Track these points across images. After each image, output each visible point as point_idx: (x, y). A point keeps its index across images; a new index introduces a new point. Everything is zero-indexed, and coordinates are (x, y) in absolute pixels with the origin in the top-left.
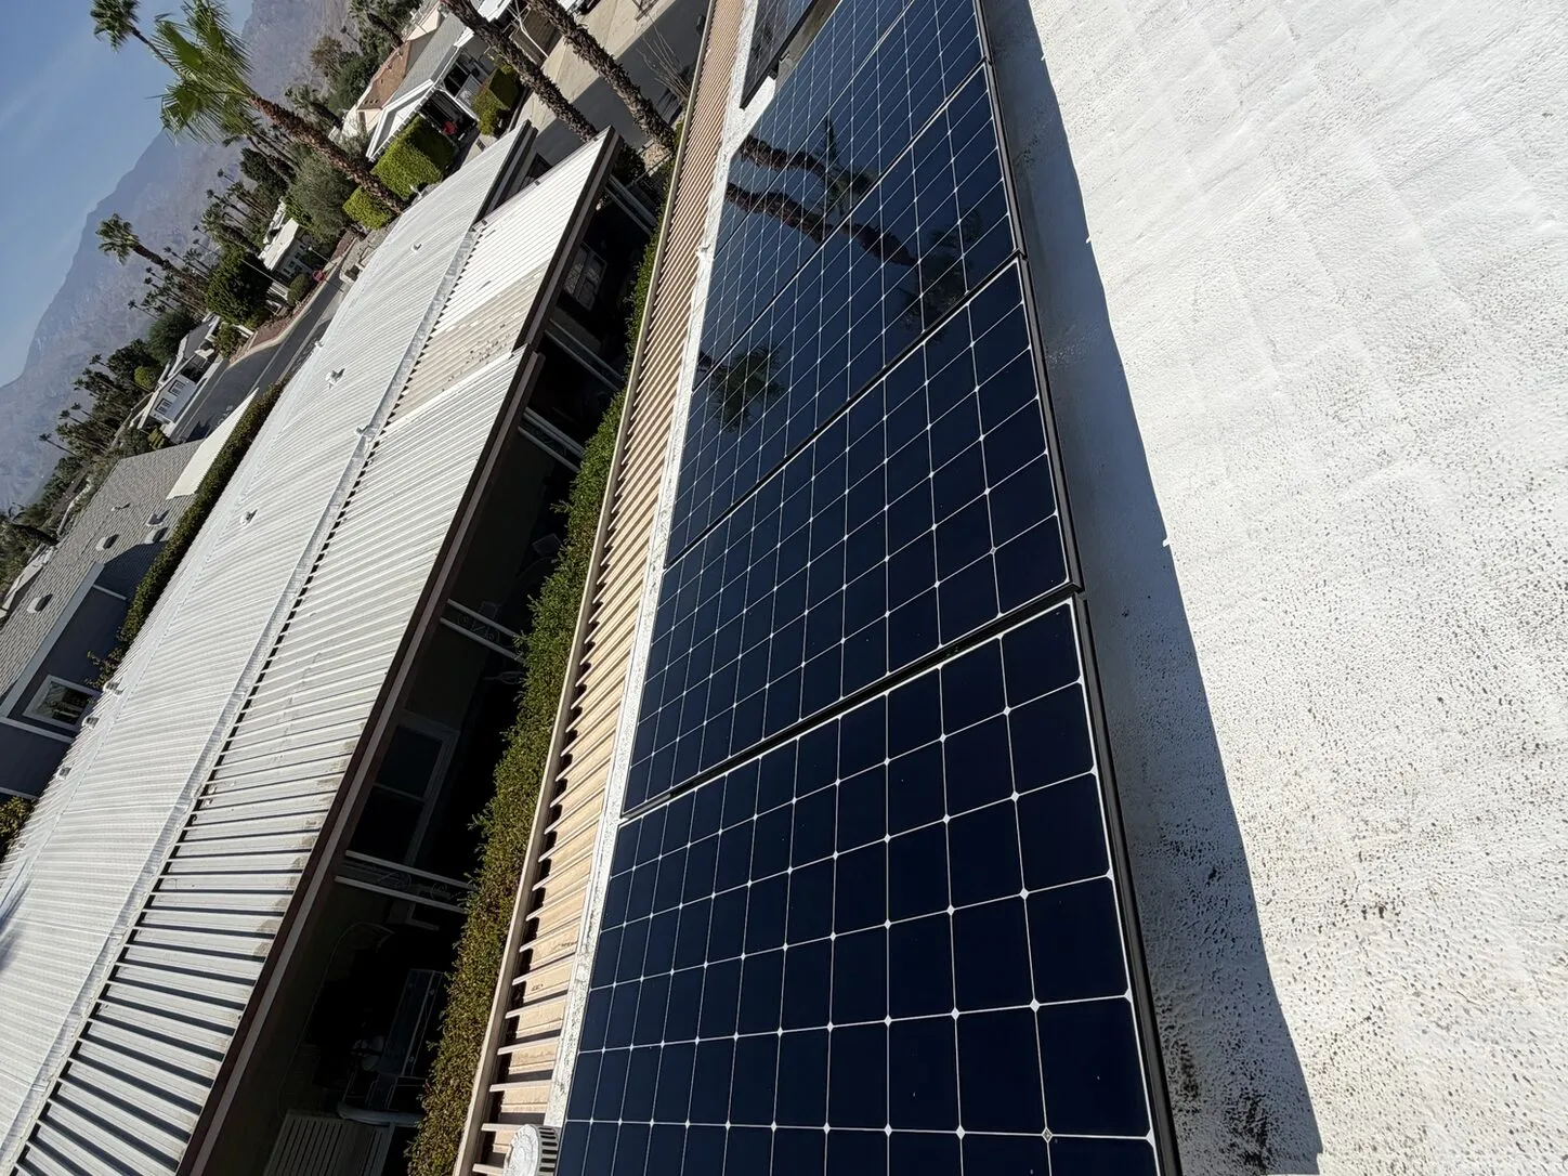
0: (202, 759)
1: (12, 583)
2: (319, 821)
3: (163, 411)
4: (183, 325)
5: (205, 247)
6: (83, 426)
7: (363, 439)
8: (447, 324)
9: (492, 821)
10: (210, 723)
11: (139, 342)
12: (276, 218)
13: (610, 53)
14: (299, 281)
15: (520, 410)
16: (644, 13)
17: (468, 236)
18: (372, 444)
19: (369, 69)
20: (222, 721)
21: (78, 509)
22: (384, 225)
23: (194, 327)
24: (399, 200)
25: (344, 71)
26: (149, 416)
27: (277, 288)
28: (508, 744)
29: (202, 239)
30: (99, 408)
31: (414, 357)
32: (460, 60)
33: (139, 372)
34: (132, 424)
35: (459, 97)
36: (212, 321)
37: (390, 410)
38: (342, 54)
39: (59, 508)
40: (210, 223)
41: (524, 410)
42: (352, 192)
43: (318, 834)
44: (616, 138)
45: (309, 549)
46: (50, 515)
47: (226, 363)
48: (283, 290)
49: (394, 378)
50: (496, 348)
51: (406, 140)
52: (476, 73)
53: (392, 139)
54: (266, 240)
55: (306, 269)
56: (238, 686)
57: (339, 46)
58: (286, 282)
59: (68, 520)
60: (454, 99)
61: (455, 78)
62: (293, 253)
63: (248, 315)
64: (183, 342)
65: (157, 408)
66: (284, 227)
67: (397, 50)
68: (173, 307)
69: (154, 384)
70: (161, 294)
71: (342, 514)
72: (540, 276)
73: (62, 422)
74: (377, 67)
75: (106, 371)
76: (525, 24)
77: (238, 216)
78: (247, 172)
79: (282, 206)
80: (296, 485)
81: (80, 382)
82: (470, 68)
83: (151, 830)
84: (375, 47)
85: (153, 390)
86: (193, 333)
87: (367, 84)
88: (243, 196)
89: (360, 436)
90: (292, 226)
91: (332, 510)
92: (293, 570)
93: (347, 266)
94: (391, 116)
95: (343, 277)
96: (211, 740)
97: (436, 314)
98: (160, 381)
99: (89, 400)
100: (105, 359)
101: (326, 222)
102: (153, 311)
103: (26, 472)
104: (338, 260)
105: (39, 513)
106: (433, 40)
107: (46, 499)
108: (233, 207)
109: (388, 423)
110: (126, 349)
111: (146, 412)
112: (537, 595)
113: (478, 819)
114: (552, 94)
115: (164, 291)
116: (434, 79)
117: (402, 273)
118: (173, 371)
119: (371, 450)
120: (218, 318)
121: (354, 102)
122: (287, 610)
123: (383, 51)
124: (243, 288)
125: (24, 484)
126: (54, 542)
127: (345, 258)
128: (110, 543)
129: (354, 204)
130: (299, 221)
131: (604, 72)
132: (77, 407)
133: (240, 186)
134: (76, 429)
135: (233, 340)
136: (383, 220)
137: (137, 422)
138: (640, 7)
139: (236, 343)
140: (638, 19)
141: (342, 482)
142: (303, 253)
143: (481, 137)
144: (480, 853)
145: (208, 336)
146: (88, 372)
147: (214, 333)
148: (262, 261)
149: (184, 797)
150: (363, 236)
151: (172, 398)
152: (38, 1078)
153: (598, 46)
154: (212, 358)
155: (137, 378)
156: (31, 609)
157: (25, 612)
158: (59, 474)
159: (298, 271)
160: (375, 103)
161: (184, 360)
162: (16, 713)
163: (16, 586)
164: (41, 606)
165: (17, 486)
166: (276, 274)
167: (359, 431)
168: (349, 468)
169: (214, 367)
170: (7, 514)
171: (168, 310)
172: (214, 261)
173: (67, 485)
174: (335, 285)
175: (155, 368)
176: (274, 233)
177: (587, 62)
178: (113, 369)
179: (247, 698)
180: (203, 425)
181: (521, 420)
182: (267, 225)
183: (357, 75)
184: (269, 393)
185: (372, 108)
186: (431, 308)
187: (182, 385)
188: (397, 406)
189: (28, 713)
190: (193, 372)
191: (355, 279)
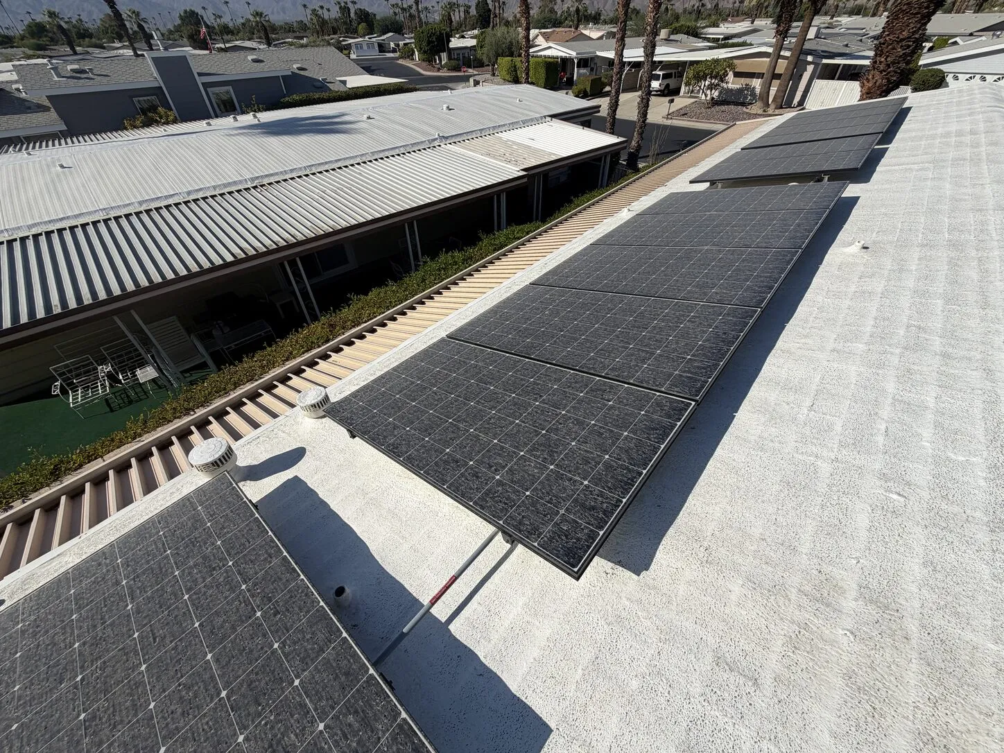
0: (272, 175)
1: (237, 40)
2: (300, 237)
3: (357, 48)
4: (398, 29)
5: (434, 12)
6: (323, 19)
7: (437, 139)
8: (505, 136)
9: (358, 303)
10: (287, 167)
11: (375, 15)
12: (469, 33)
13: (648, 117)
14: (454, 63)
15: (502, 191)
16: (667, 118)
17: (541, 118)
18: (438, 144)
19: (557, 23)
20: (292, 171)
21: (291, 44)
22: (505, 80)
23: (399, 34)
24: (527, 78)
25: (547, 15)
26: (350, 44)
27: (444, 56)
28: (387, 286)
29: (436, 8)
30: (336, 19)
31: (482, 133)
32: (592, 59)
33: (363, 25)
34: (341, 39)
35: (578, 70)
36: (409, 39)
37: (456, 140)
38: (553, 8)
39: (284, 35)
40: (446, 7)
41: (503, 192)
42: (507, 56)
43: (295, 241)
44: (625, 145)
45: (380, 151)
46: (277, 33)
47: (397, 59)
48: (445, 59)
49: (468, 132)
50: (515, 163)
51: (546, 62)
52: (592, 70)
53: (541, 56)
54: (457, 36)
55: (461, 63)
56: (309, 166)
57: (555, 4)
58: (450, 58)
59: (282, 43)
60: (576, 69)
61: (584, 63)
62: (463, 51)
63: (425, 52)
64: (391, 34)
65: (356, 44)
66: (469, 39)
67: (573, 29)
68: (401, 18)
69: (364, 36)
70: (401, 9)
71: (404, 154)
72: (554, 158)
73: (317, 9)
74: (559, 27)
75: (352, 12)
76: (626, 73)
77: (457, 17)
78: (477, 6)
79: (476, 32)
80: (397, 127)
81: (339, 3)
82: (592, 66)
83: (229, 177)
84: (566, 19)
85: (361, 37)
86: (397, 35)
87: (551, 28)
88: (467, 12)
89: (437, 136)
90: (473, 42)
91: (401, 149)
92: (368, 152)
93: (477, 78)
94: (550, 48)
95: (471, 80)
96: (281, 172)
97: (504, 129)
98: (367, 37)
99: (335, 13)
100: (357, 6)
101: (488, 55)
102: (391, 11)
103: (284, 10)
104: (475, 73)
105: (274, 29)
106: (590, 42)
107: (281, 27)
108: (459, 12)
109: (450, 144)
110: (368, 12)
111: (351, 41)
112: (447, 252)
113: (354, 296)
114: (614, 106)
115: (403, 9)
116: (577, 54)
117: (506, 103)
118: (376, 39)
119: (435, 145)
120: (414, 41)
121: (540, 29)
122: (352, 162)
123: (567, 25)
124: (434, 42)
125: (278, 12)
126: (269, 44)
127: (480, 74)
128: (299, 69)
129: (504, 61)
130: (477, 44)
131: (639, 120)
132: (329, 10)
133: (470, 7)
134: (320, 17)
135: (409, 55)
136: (507, 79)
137: (344, 41)
138: (668, 114)
139: (409, 57)
140: (663, 118)
141: (415, 144)
142: (466, 55)
143: (570, 92)
144: (343, 307)
145: (401, 43)
146: (346, 3)
147: (405, 44)
148: (450, 41)
149: (252, 180)
150: (494, 75)
151: (365, 47)
152: (104, 209)
153: (647, 110)
154: (394, 51)
155: (360, 27)
156: (250, 58)
157: (246, 57)
158: (295, 25)
159: (458, 59)
160: (547, 37)
161: (383, 40)
162: (205, 85)
163: (237, 43)
164: (255, 61)
165: (275, 10)
166: (450, 51)
167: (439, 135)
168: (422, 142)
169: (391, 55)
170: (264, 16)
171: (397, 17)
172: (431, 20)
173: (294, 32)
174: (465, 79)
175: (370, 30)
176: (463, 37)
177: (638, 111)
178: (356, 13)
179: (308, 173)
180: (372, 68)
181: (499, 194)
182: (463, 32)
183: (550, 21)
184: (411, 86)
185: (544, 38)
186: (504, 125)
187: (373, 47)
188: (460, 142)
189: (209, 90)
190: (382, 48)
191: (475, 86)
